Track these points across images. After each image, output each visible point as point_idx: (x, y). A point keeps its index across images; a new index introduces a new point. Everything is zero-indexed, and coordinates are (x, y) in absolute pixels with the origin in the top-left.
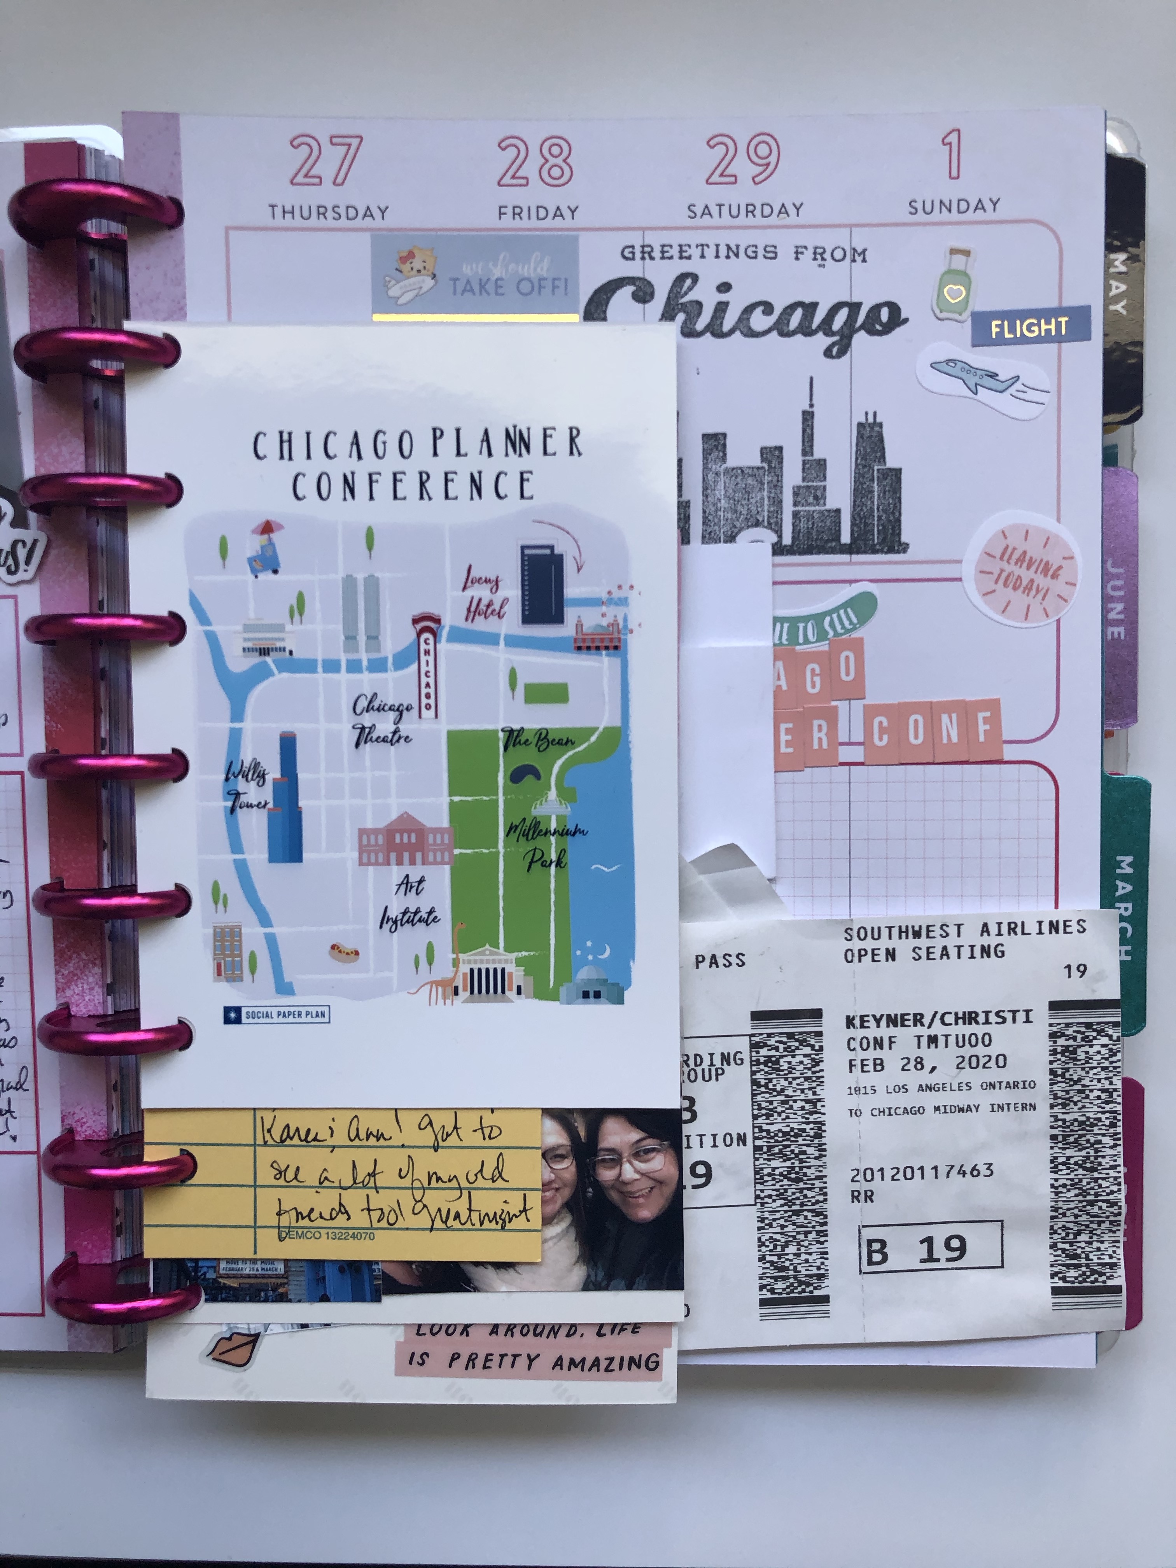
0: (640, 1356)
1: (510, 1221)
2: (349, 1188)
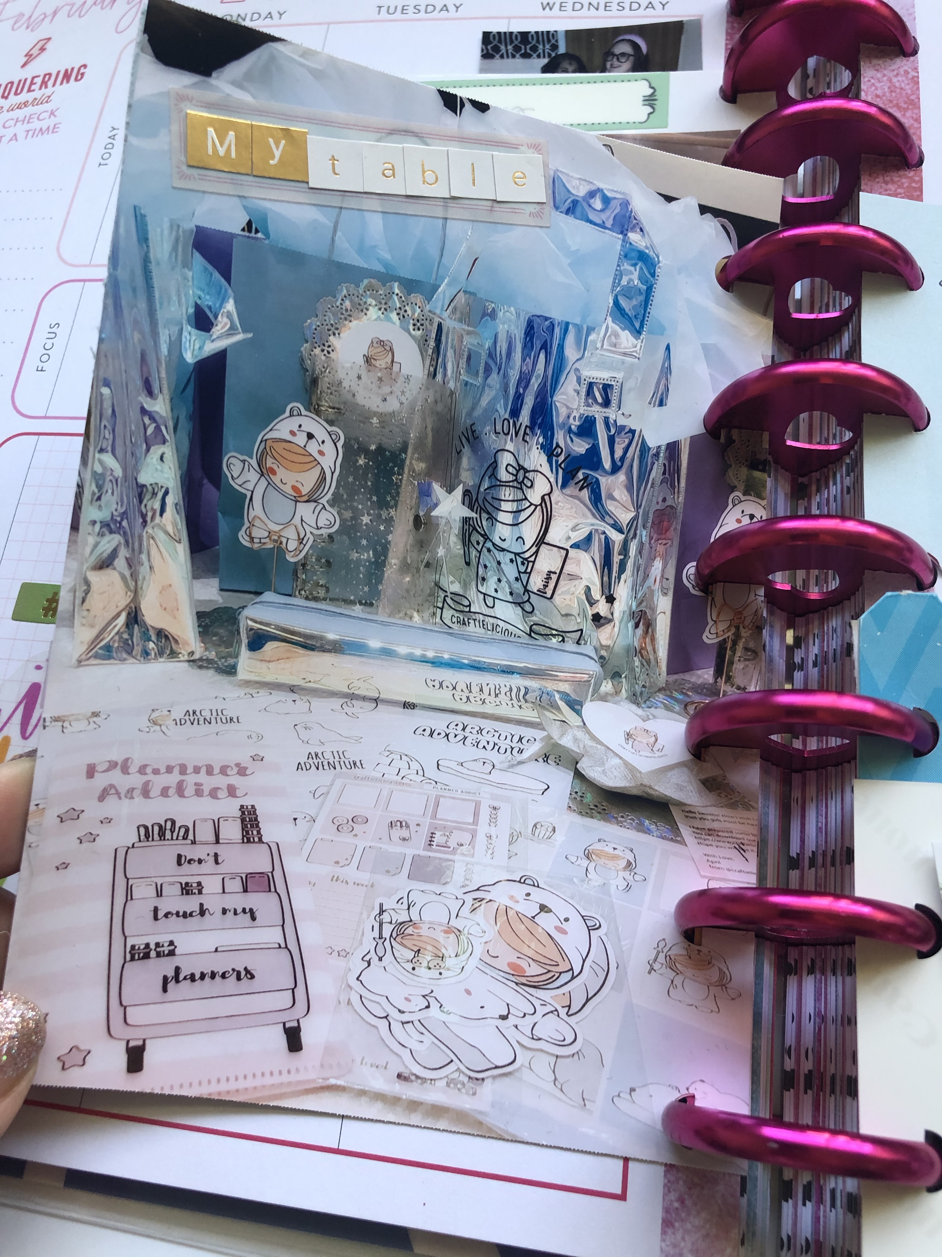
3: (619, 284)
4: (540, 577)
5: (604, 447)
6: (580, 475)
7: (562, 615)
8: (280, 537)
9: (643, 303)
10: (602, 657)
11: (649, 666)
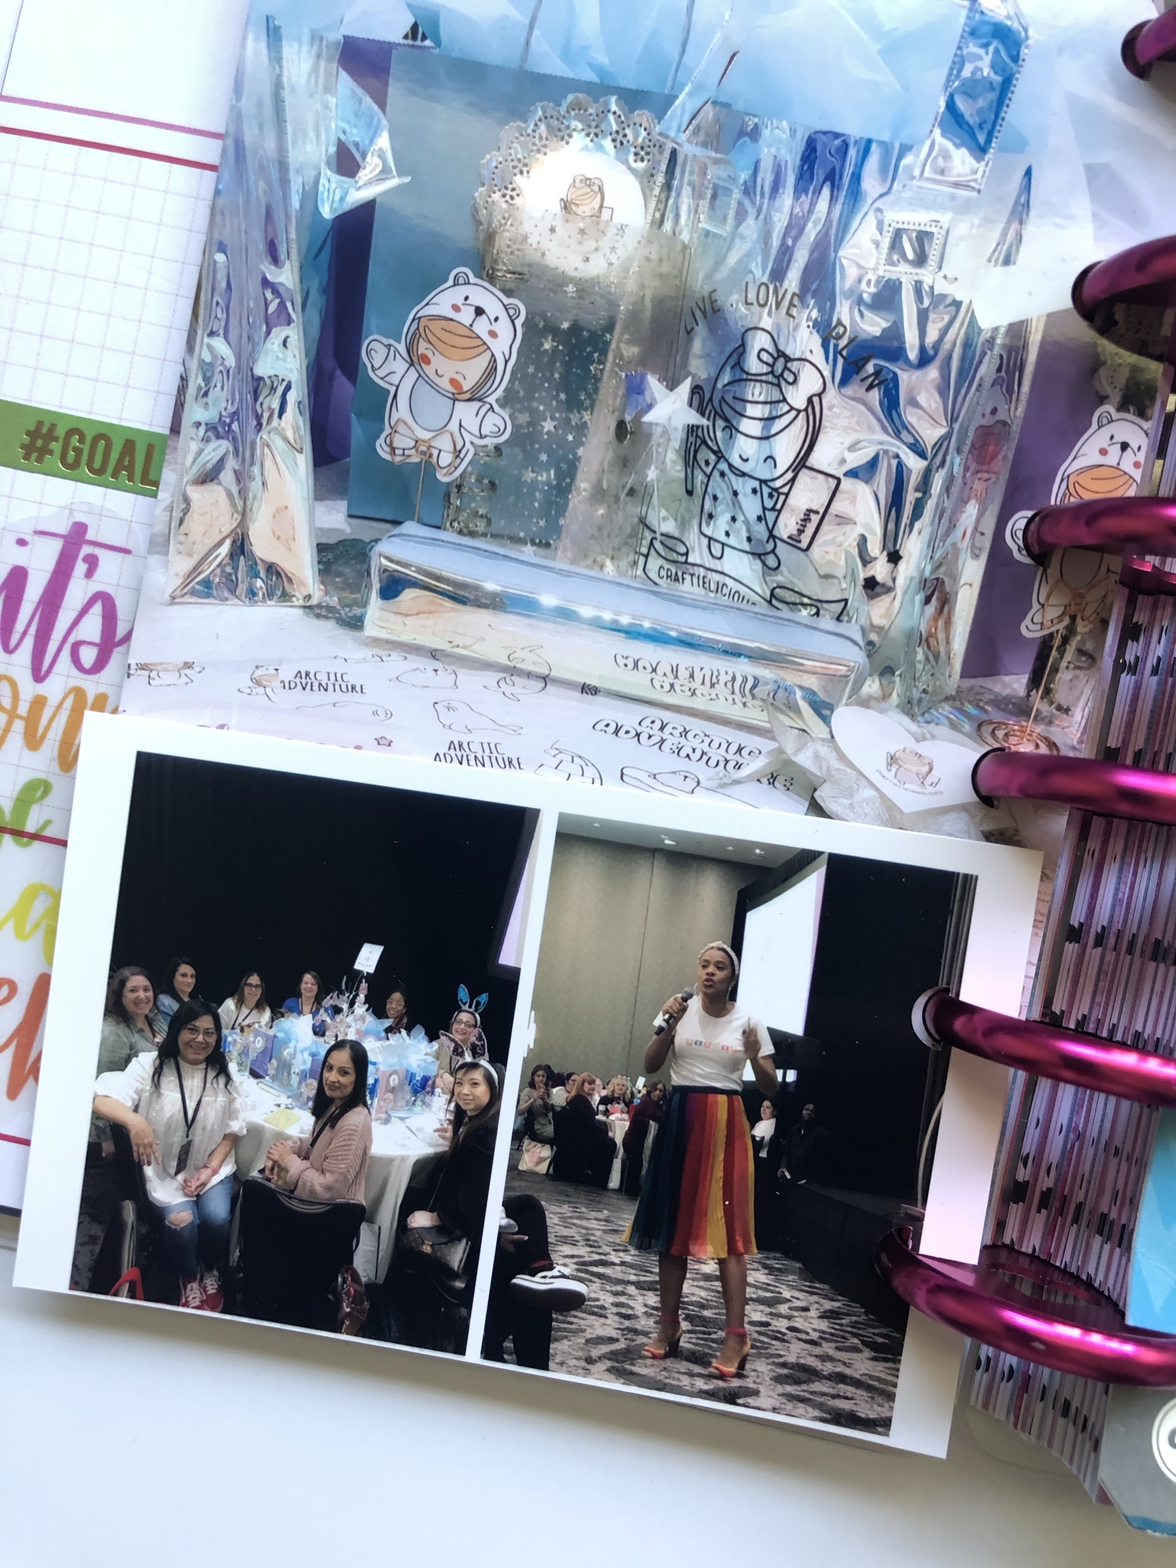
3: (958, 76)
4: (794, 518)
5: (910, 325)
6: (870, 368)
7: (821, 577)
8: (430, 447)
9: (995, 105)
10: (870, 643)
11: (937, 662)
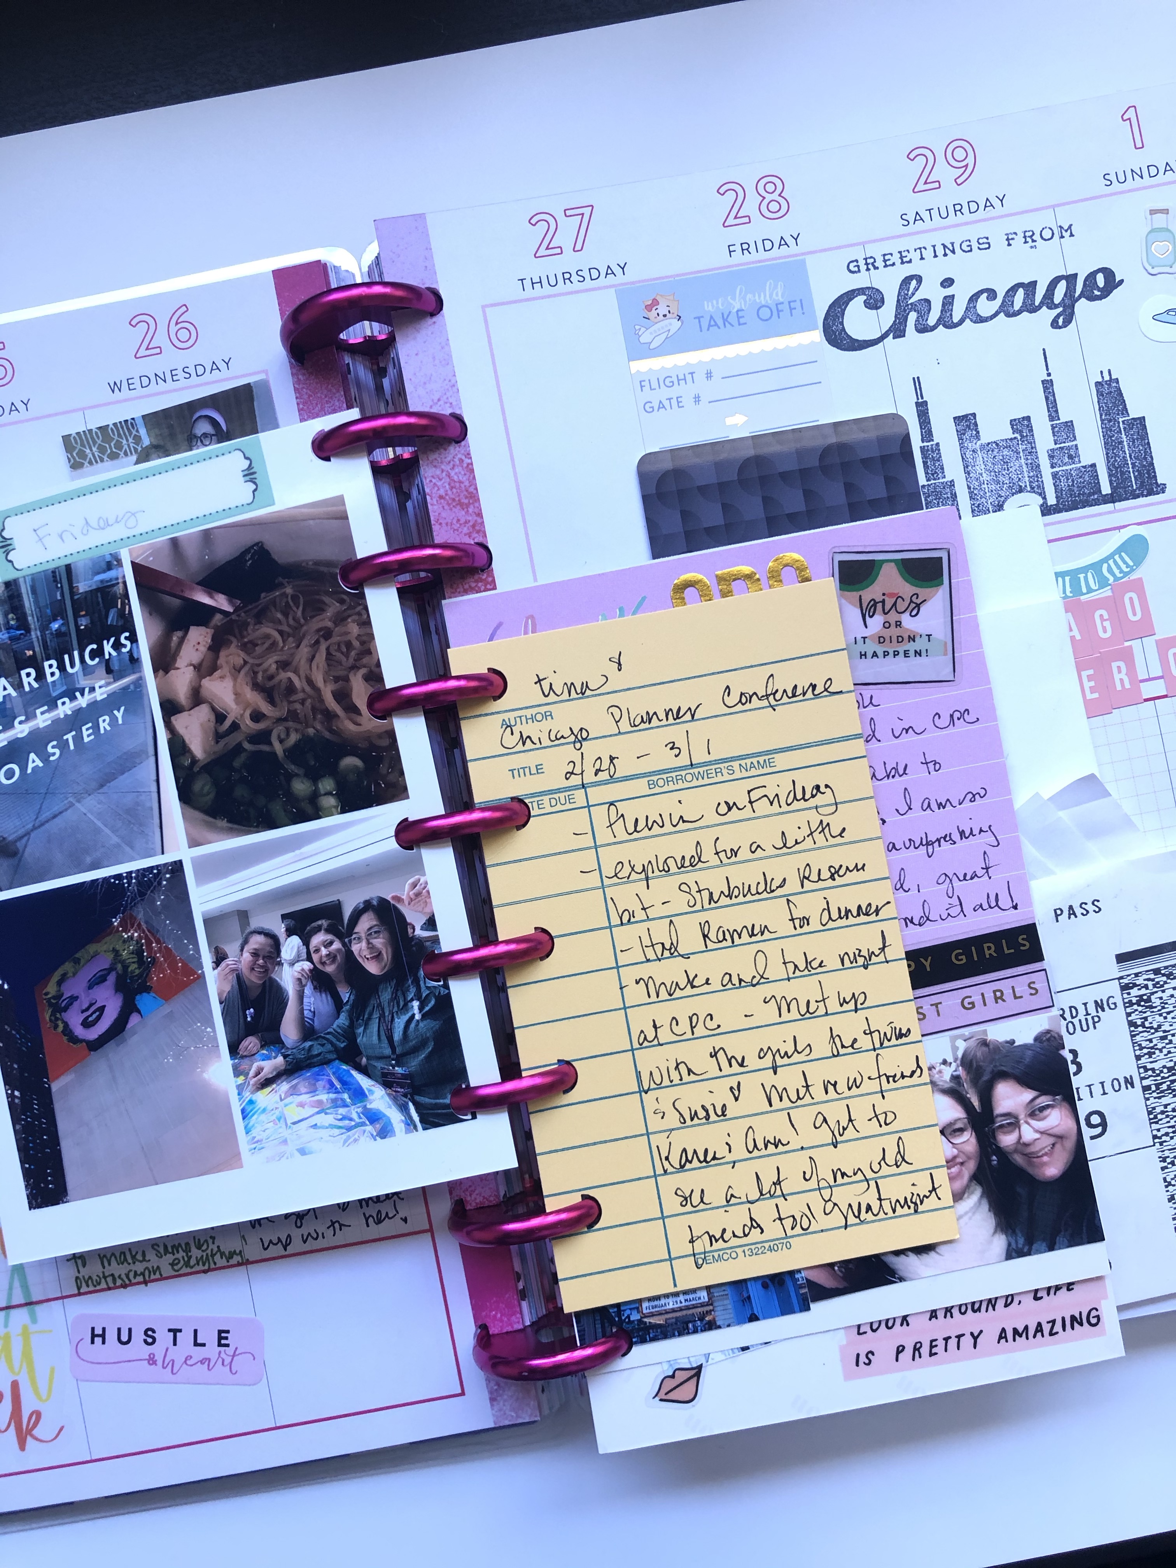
0: (1080, 1313)
1: (922, 1202)
2: (757, 1200)
